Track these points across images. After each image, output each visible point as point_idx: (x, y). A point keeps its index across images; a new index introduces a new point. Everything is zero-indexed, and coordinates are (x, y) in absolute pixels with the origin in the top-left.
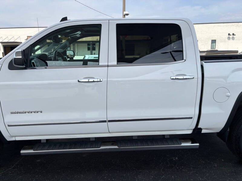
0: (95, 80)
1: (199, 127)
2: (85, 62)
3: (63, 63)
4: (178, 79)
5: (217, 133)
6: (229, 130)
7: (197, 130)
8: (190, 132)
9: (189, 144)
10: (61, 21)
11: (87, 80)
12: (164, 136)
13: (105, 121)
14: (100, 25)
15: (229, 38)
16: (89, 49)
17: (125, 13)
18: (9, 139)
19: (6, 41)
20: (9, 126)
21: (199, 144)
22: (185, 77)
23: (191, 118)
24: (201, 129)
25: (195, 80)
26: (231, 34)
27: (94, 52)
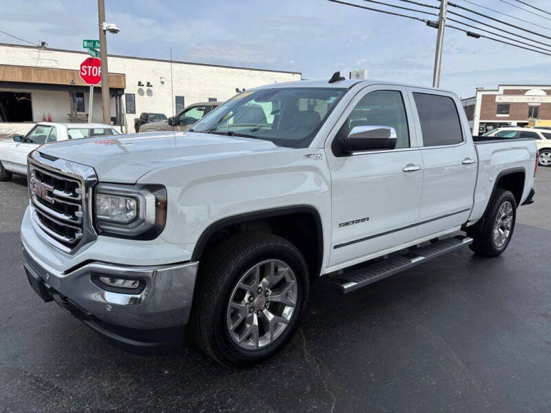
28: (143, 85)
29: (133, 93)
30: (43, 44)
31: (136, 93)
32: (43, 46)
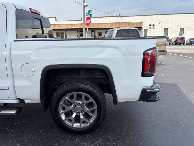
28: (151, 25)
29: (147, 28)
30: (120, 15)
31: (148, 28)
32: (120, 16)
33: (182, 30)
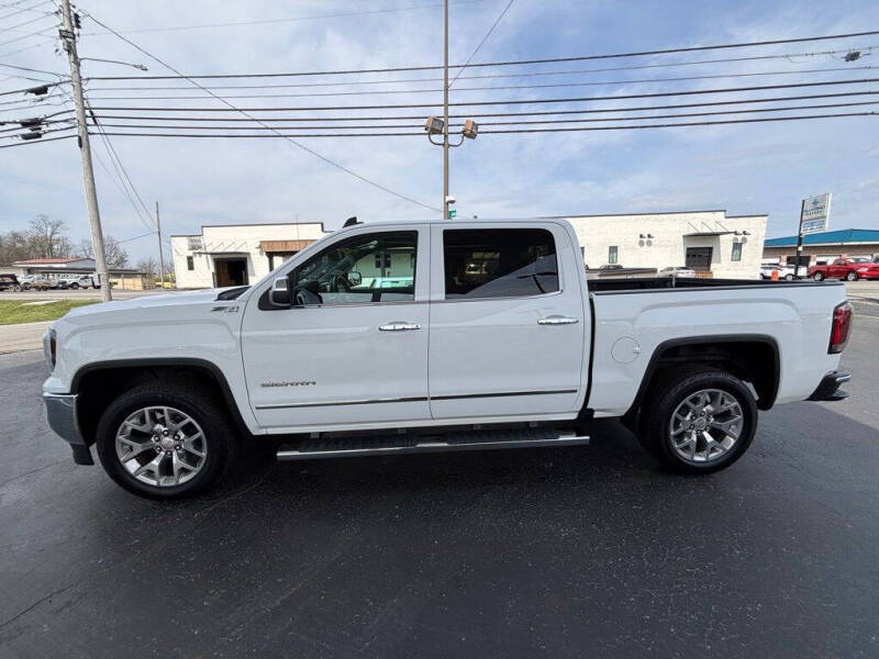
0: (406, 327)
1: (589, 407)
2: (377, 295)
3: (349, 296)
4: (550, 323)
5: (621, 417)
6: (639, 411)
7: (586, 413)
8: (574, 416)
9: (573, 438)
10: (345, 226)
11: (391, 327)
12: (527, 423)
13: (425, 399)
14: (416, 232)
15: (641, 244)
16: (378, 265)
17: (448, 199)
18: (255, 431)
19: (220, 250)
20: (257, 408)
21: (591, 436)
22: (563, 320)
23: (575, 391)
24: (592, 411)
25: (581, 325)
26: (646, 235)
27: (387, 270)
33: (613, 250)
